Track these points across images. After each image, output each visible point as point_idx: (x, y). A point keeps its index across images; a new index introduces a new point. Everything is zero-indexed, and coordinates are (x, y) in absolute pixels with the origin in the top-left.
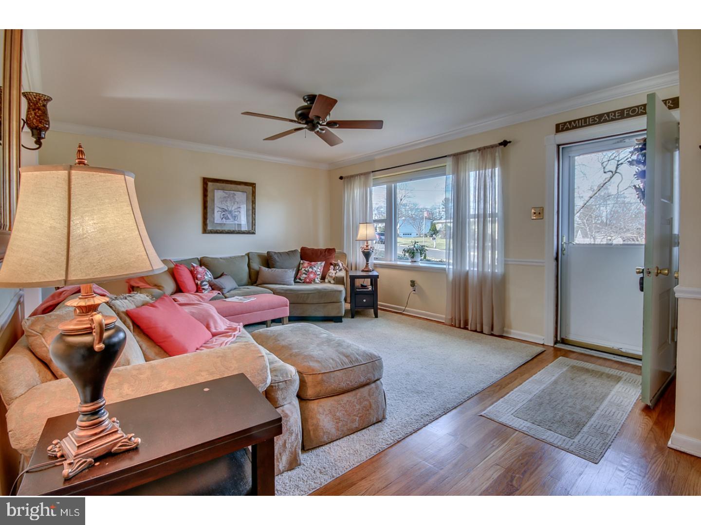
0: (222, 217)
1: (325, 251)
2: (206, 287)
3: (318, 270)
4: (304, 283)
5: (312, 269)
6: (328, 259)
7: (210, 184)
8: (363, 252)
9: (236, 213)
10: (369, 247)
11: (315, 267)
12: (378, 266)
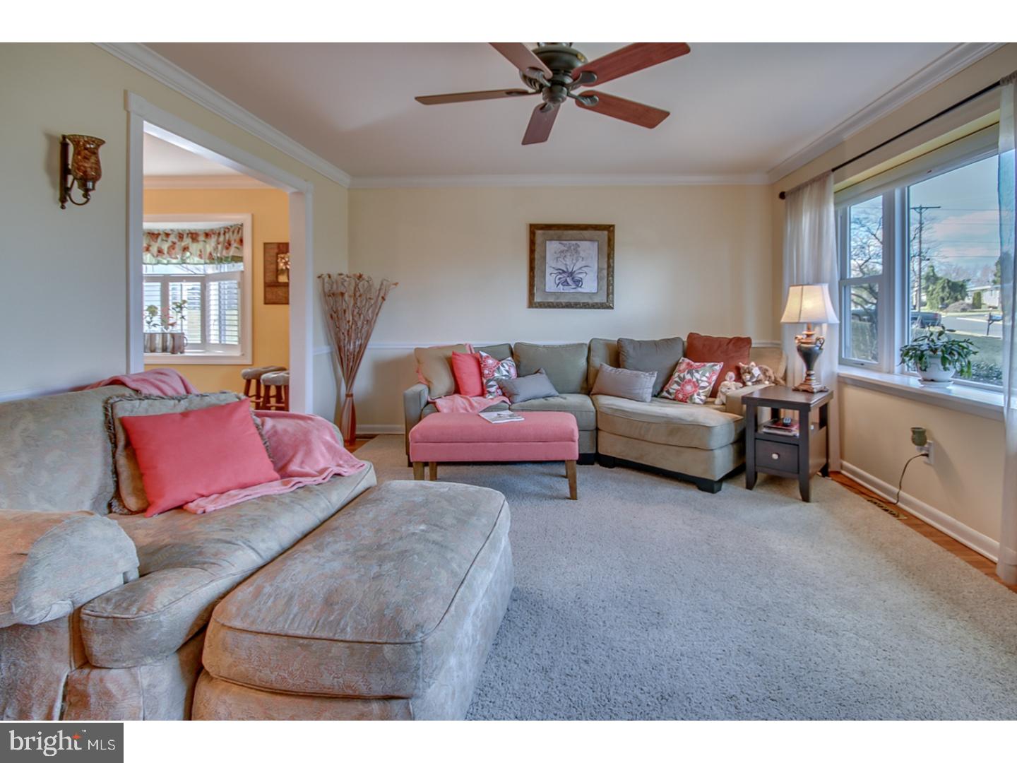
0: (557, 282)
1: (729, 343)
2: (493, 389)
3: (704, 379)
4: (674, 400)
5: (692, 375)
6: (732, 357)
7: (539, 232)
8: (799, 349)
9: (580, 276)
10: (813, 339)
11: (697, 372)
12: (848, 381)
